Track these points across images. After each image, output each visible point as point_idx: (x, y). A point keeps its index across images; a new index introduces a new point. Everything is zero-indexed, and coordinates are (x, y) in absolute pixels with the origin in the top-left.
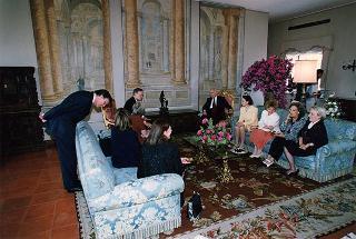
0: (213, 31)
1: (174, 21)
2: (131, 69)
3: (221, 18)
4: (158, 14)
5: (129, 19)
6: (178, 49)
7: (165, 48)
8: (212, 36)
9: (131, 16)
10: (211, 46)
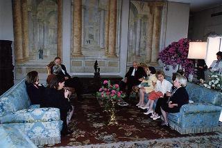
0: (139, 18)
1: (109, 11)
2: (76, 45)
3: (147, 9)
4: (97, 7)
5: (76, 10)
6: (111, 32)
7: (101, 30)
8: (139, 22)
9: (77, 8)
10: (138, 29)
